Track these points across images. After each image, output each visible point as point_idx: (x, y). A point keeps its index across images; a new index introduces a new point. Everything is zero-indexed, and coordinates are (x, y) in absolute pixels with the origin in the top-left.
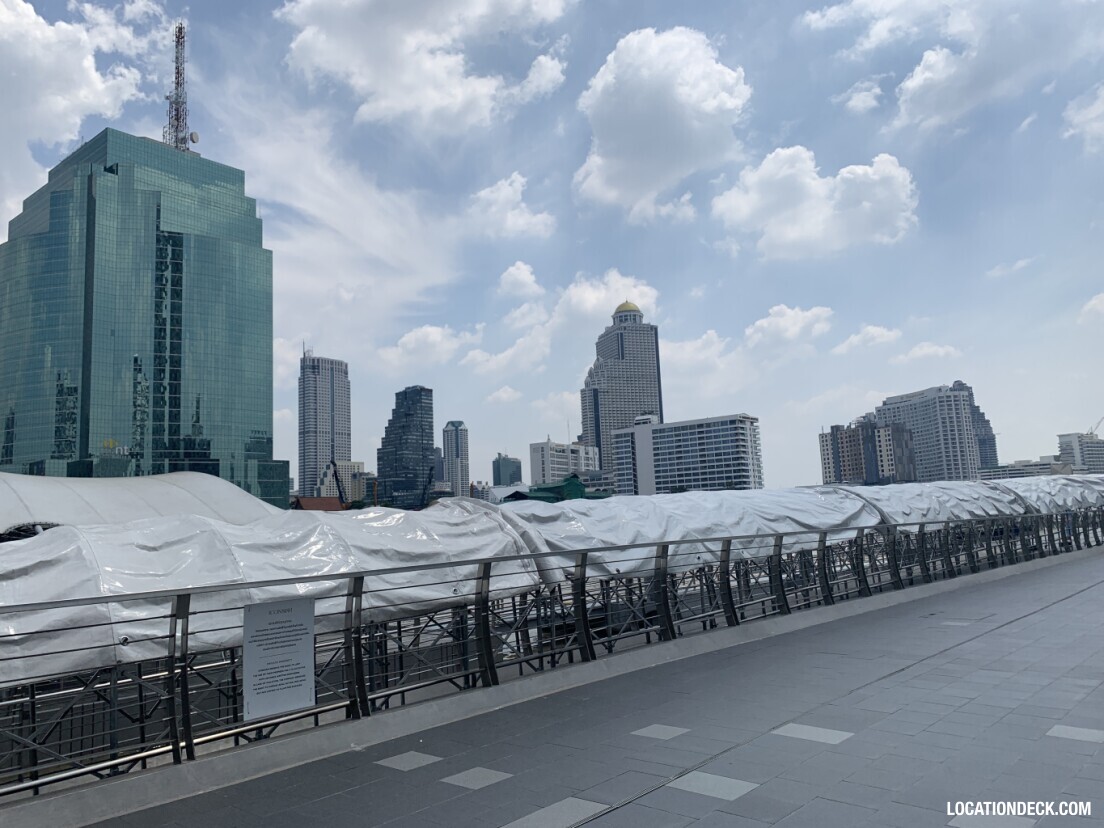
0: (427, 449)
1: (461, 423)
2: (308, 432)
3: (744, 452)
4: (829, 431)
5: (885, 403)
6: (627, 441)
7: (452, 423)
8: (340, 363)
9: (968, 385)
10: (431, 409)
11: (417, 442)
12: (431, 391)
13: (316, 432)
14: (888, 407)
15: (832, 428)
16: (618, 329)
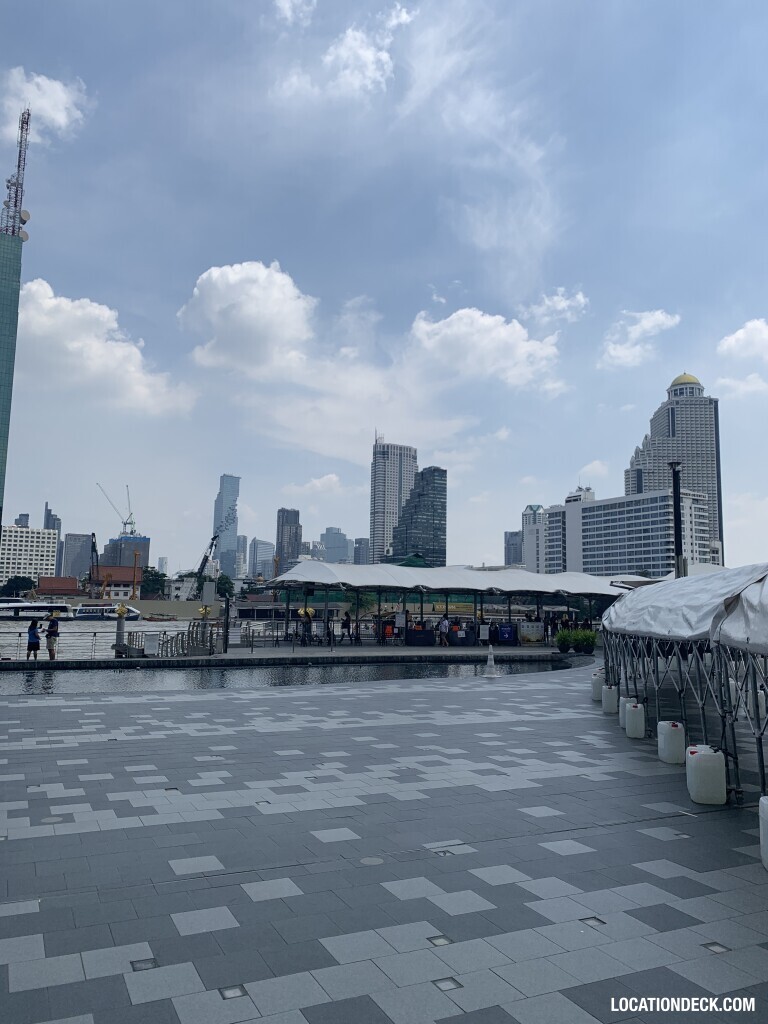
0: (439, 529)
1: (538, 507)
2: (377, 512)
6: (558, 521)
7: (531, 507)
8: (410, 449)
10: (444, 489)
11: (428, 521)
12: (446, 471)
13: (384, 513)
16: (671, 403)
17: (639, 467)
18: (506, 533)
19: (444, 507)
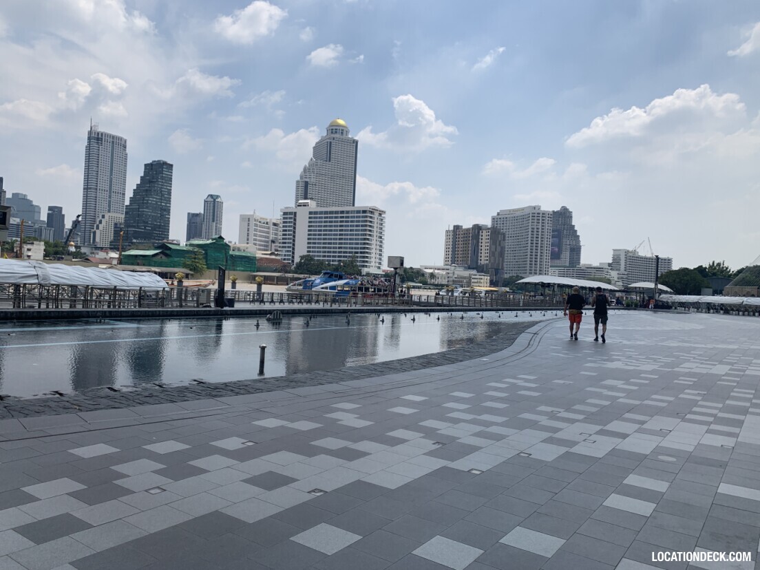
0: (165, 210)
1: (218, 197)
2: (90, 188)
3: (370, 235)
4: (452, 228)
5: (498, 214)
6: (291, 218)
7: (211, 196)
8: (121, 139)
9: (570, 210)
10: (171, 179)
11: (156, 204)
12: (172, 166)
13: (96, 189)
14: (500, 217)
15: (454, 226)
16: (329, 138)
17: (306, 180)
18: (189, 214)
19: (169, 193)
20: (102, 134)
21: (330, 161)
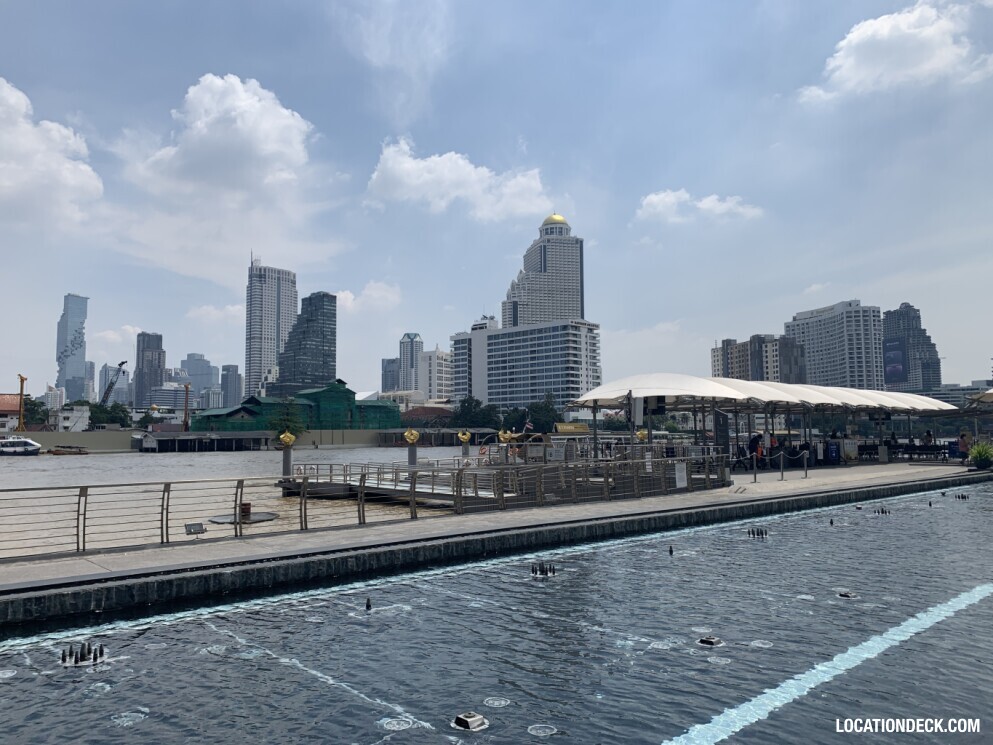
0: (329, 356)
1: (416, 335)
2: (254, 338)
4: (720, 345)
5: (795, 319)
7: (408, 335)
8: (289, 273)
9: (916, 307)
10: (334, 315)
11: (317, 348)
12: (335, 297)
13: (261, 338)
14: (797, 322)
15: (723, 342)
16: (543, 242)
17: (515, 299)
18: (383, 360)
19: (334, 333)
20: (265, 270)
21: (545, 271)
